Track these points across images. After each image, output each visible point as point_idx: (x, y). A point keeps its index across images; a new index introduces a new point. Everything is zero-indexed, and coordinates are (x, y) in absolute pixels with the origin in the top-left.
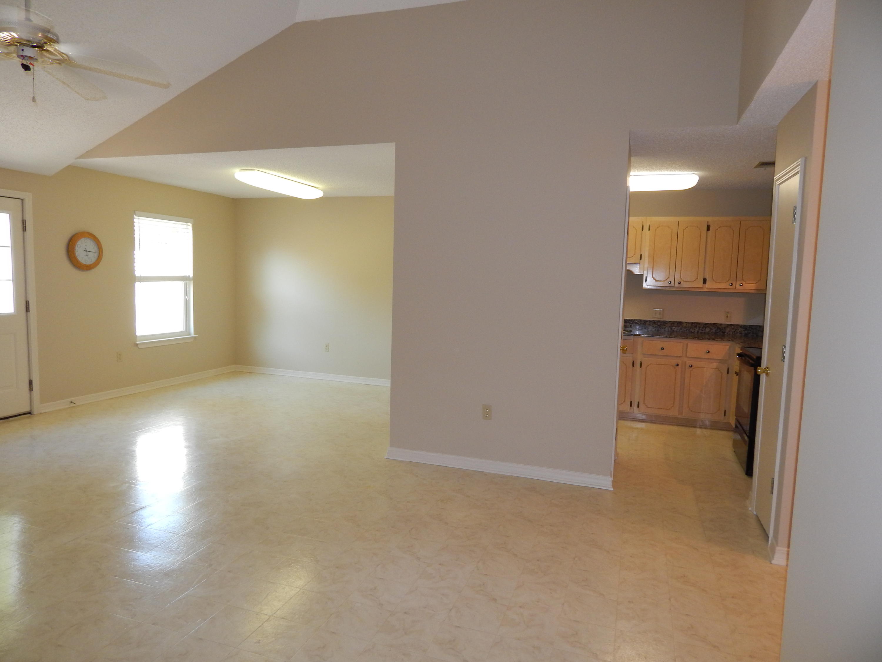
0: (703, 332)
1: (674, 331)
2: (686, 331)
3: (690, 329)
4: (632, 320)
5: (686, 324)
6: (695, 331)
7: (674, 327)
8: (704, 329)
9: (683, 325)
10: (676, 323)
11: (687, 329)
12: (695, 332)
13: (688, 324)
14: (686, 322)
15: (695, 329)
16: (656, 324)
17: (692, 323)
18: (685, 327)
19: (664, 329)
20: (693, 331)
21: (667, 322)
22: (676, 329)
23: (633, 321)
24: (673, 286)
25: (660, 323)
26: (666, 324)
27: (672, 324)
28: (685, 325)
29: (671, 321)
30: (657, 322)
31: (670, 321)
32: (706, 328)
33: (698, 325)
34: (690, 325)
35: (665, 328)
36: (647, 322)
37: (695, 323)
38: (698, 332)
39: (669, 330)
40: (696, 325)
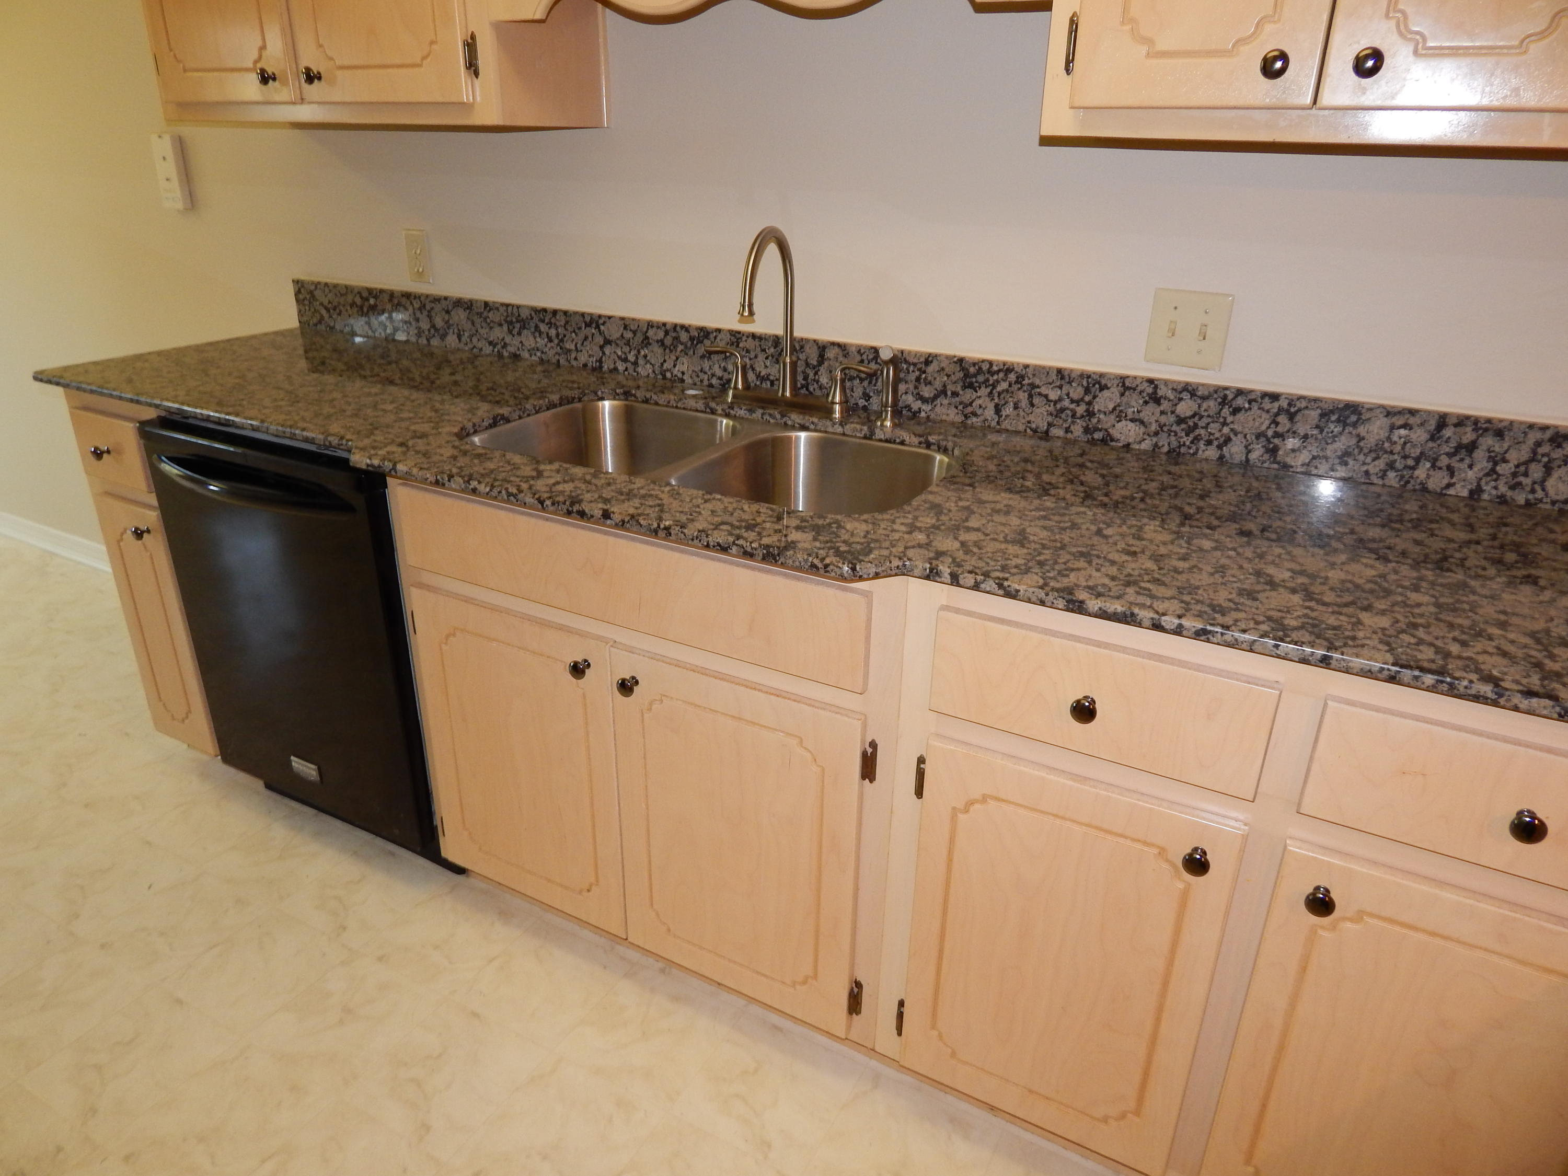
0: (1521, 498)
1: (1286, 466)
2: (1383, 475)
3: (1413, 468)
4: (1008, 369)
5: (1392, 428)
6: (1449, 486)
7: (1291, 443)
8: (1536, 471)
9: (1362, 430)
10: (1314, 415)
11: (1391, 466)
12: (1451, 491)
13: (1405, 426)
14: (1389, 412)
15: (1451, 471)
16: (1165, 405)
17: (1443, 421)
18: (1377, 450)
19: (1220, 447)
20: (1437, 481)
21: (1240, 401)
22: (1304, 457)
23: (1012, 377)
24: (1309, 100)
25: (1190, 403)
26: (1236, 411)
27: (1282, 419)
28: (1375, 430)
29: (1275, 397)
30: (1170, 394)
31: (1265, 395)
32: (1548, 470)
33: (1488, 441)
34: (1419, 435)
35: (1228, 440)
36: (1103, 388)
37: (1462, 421)
38: (1476, 493)
39: (1253, 456)
40: (1468, 436)
